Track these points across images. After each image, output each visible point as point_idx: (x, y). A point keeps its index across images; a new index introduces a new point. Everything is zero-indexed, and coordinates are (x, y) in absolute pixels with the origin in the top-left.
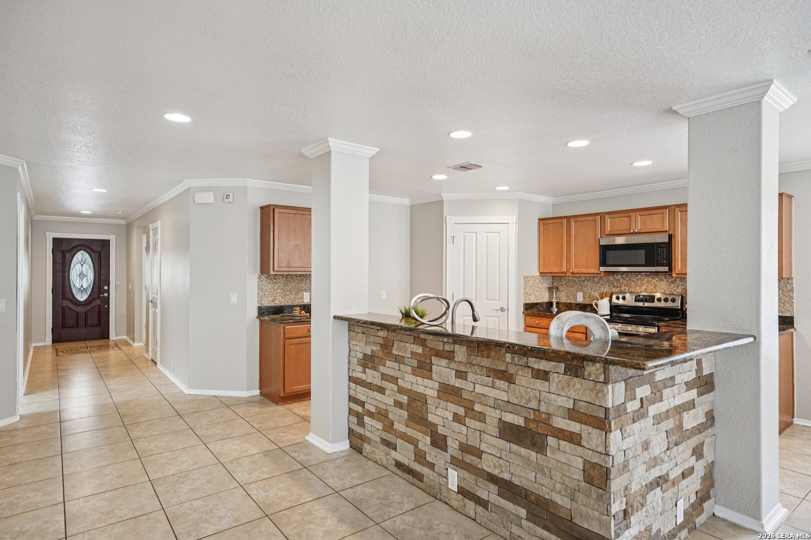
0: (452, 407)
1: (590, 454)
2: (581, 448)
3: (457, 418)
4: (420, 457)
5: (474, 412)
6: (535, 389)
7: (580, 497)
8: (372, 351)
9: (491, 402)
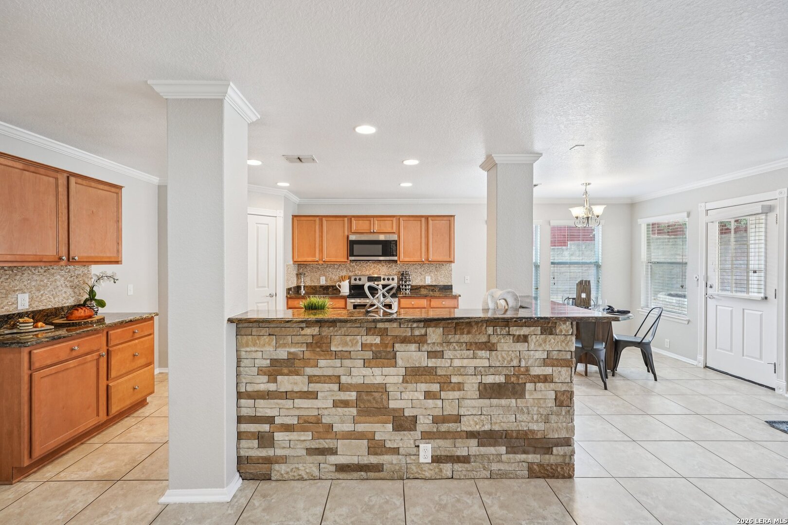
0: (423, 387)
1: (560, 386)
2: (554, 384)
3: (428, 395)
4: (376, 447)
5: (452, 384)
6: (515, 351)
7: (553, 418)
8: (289, 353)
9: (471, 371)
